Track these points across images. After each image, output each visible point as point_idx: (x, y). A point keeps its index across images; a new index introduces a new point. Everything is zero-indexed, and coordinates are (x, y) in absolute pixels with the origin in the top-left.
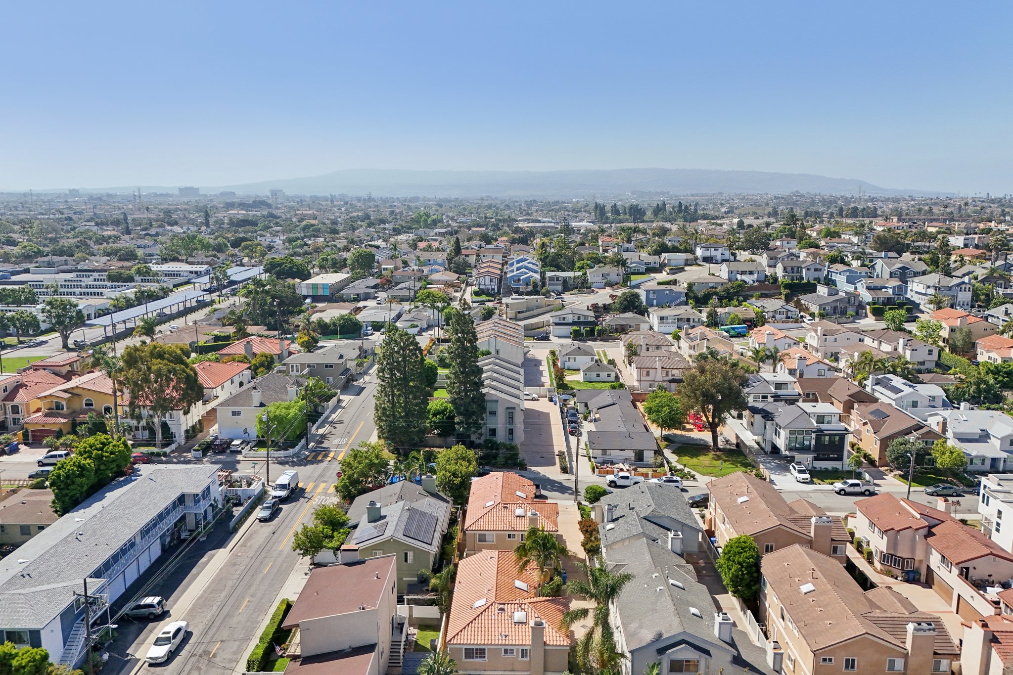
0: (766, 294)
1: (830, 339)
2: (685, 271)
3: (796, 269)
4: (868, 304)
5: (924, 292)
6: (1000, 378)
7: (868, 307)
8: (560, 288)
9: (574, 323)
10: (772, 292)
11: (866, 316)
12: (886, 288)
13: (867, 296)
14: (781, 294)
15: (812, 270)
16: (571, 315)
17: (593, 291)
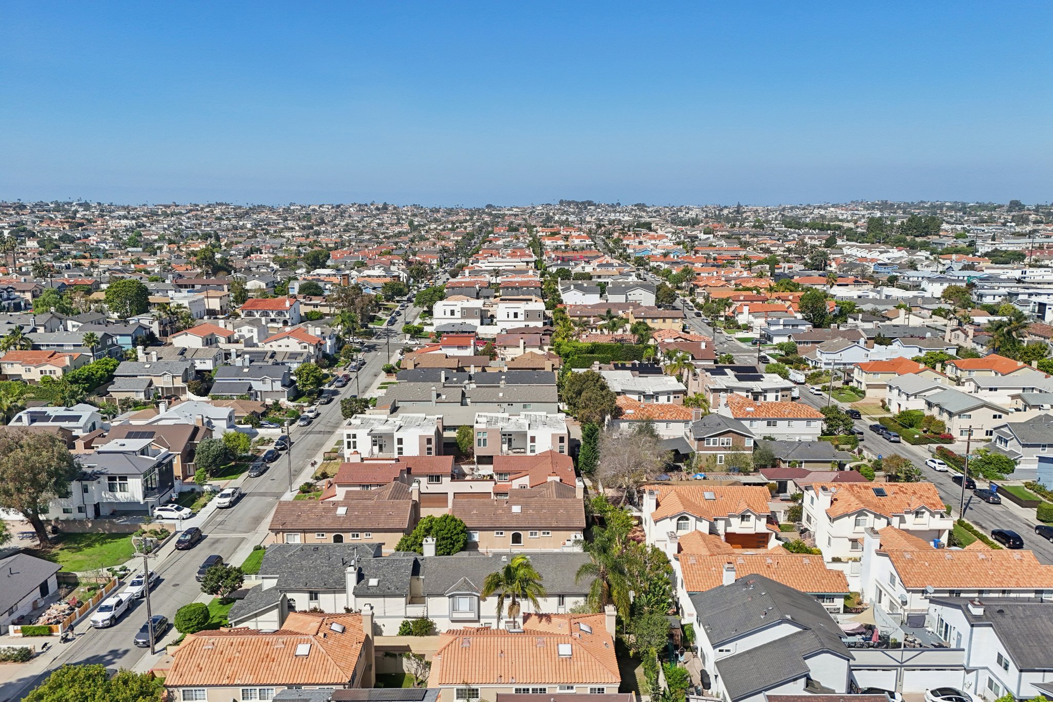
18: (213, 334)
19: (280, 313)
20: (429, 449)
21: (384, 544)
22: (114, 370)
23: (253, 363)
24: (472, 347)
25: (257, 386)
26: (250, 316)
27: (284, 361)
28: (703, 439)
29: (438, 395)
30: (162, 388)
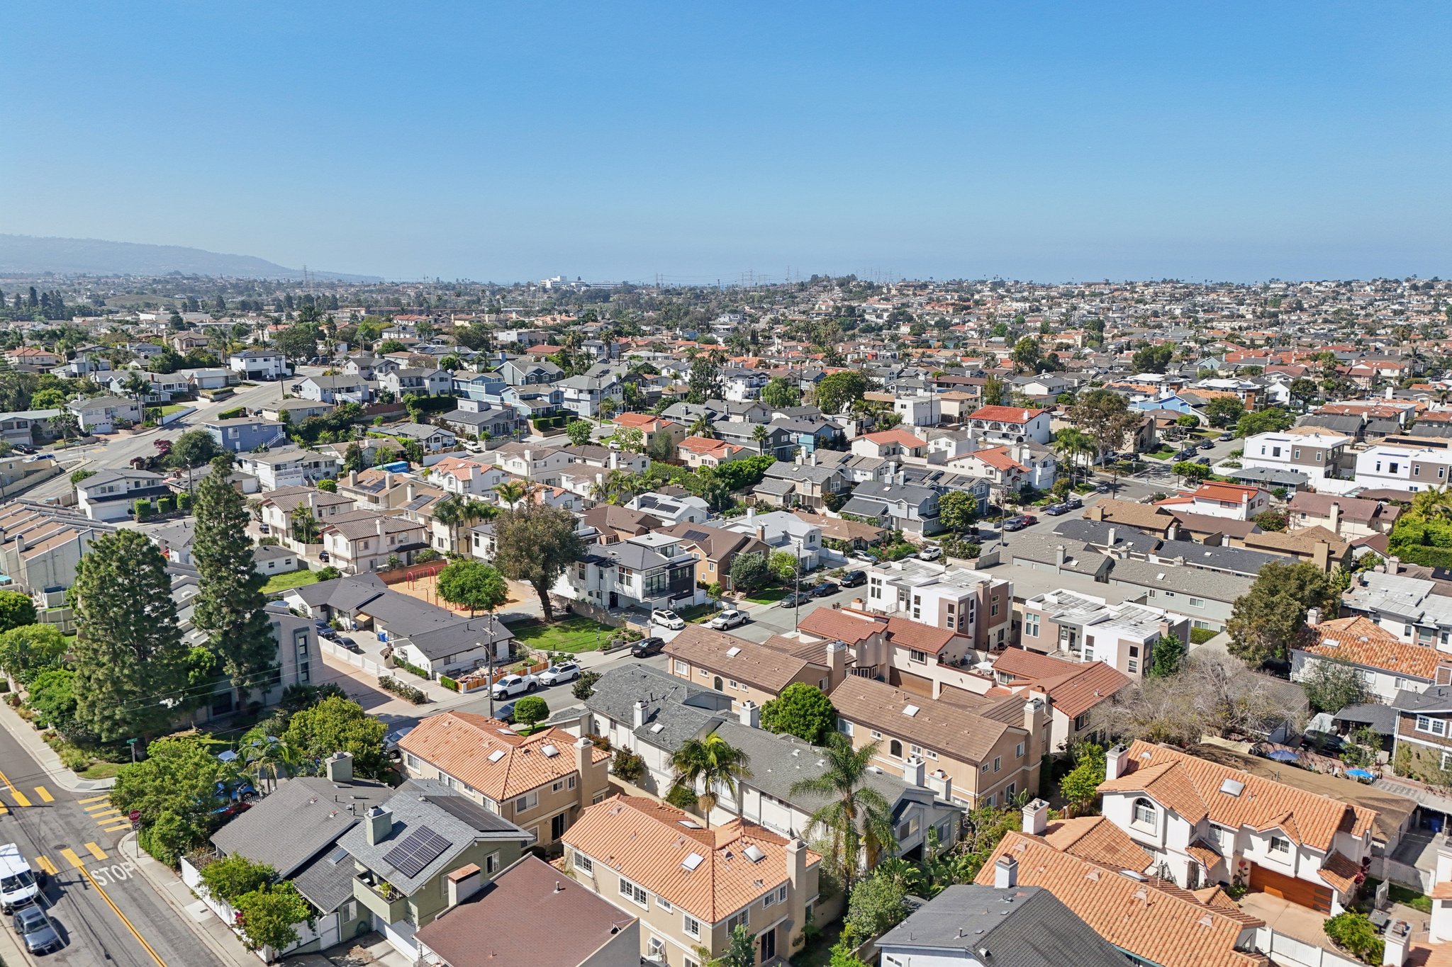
0: (388, 417)
1: (540, 463)
2: (235, 394)
3: (414, 380)
4: (529, 417)
5: (575, 397)
6: (727, 480)
7: (530, 421)
8: (27, 440)
9: (130, 495)
10: (395, 413)
11: (529, 433)
12: (541, 396)
13: (525, 409)
14: (408, 415)
15: (437, 379)
16: (124, 481)
17: (98, 440)
18: (897, 443)
19: (1014, 427)
20: (951, 619)
21: (735, 699)
22: (765, 469)
23: (908, 483)
24: (1244, 506)
25: (893, 510)
26: (978, 427)
27: (948, 485)
28: (1414, 716)
29: (1067, 559)
30: (804, 497)
